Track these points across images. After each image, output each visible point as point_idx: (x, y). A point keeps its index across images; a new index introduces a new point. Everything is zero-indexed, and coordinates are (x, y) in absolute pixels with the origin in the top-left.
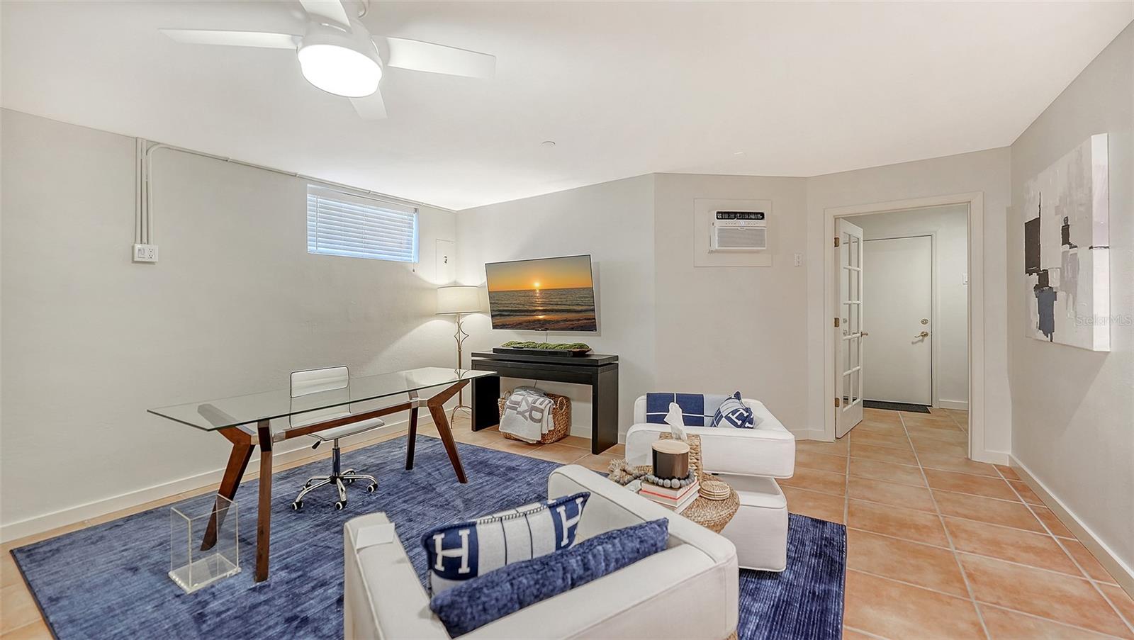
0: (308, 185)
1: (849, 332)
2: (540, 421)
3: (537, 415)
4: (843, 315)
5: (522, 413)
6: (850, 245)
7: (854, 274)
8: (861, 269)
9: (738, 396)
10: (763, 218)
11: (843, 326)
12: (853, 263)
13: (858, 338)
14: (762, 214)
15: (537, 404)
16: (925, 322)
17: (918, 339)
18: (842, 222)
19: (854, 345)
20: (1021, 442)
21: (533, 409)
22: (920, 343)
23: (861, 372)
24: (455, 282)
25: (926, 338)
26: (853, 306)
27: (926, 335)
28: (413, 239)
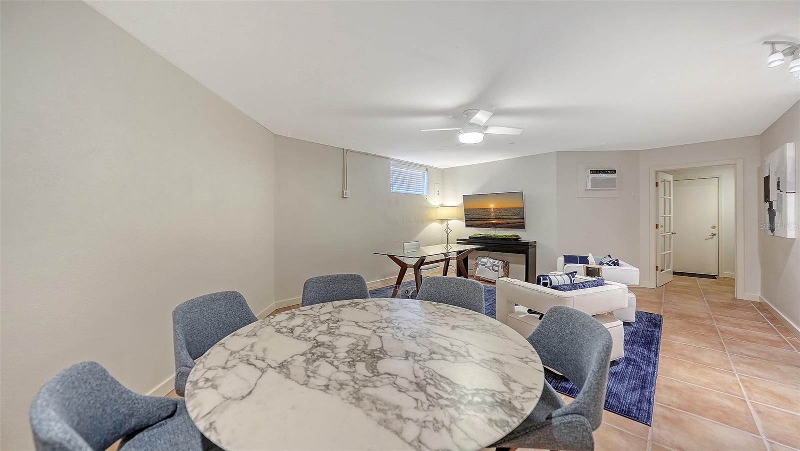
0: (391, 162)
1: (665, 231)
2: (497, 271)
3: (496, 268)
4: (661, 223)
5: (488, 267)
6: (665, 184)
7: (667, 202)
8: (672, 198)
9: (609, 256)
10: (615, 172)
11: (661, 229)
12: (666, 194)
13: (670, 235)
14: (615, 171)
15: (496, 263)
16: (714, 227)
17: (709, 237)
18: (660, 174)
19: (667, 241)
20: (766, 289)
21: (494, 265)
22: (710, 240)
23: (672, 254)
24: (442, 204)
25: (714, 237)
26: (667, 218)
27: (715, 235)
28: (425, 183)
